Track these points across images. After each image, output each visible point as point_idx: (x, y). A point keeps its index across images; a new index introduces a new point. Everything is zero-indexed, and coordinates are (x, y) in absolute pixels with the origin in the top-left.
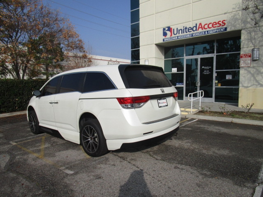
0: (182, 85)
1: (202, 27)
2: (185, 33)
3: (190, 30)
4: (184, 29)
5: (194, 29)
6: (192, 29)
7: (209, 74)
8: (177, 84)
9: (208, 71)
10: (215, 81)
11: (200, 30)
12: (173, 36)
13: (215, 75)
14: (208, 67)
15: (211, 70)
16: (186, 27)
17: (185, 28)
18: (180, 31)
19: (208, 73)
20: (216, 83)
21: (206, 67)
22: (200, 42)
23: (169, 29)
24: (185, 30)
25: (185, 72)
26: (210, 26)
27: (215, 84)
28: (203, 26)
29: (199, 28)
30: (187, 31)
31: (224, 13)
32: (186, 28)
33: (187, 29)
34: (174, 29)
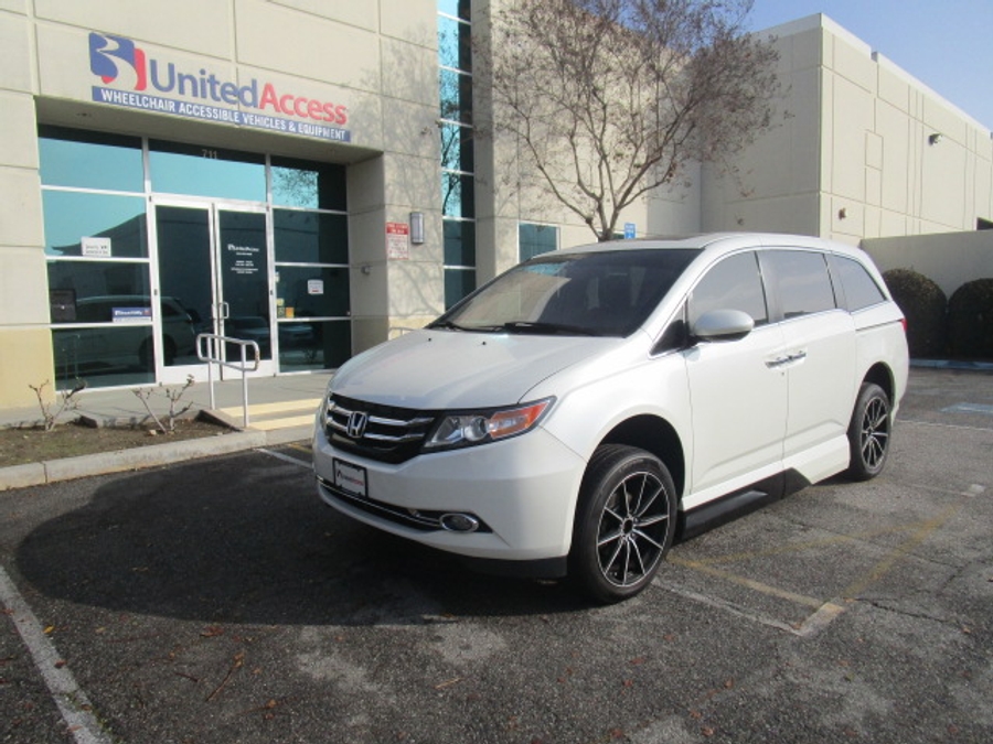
0: (144, 315)
1: (273, 101)
2: (209, 101)
3: (229, 93)
4: (203, 81)
5: (248, 96)
6: (239, 93)
7: (254, 272)
8: (117, 312)
9: (249, 263)
10: (274, 302)
11: (269, 109)
12: (150, 89)
13: (273, 279)
14: (248, 249)
15: (260, 259)
16: (212, 77)
17: (207, 77)
18: (188, 84)
19: (250, 271)
20: (278, 307)
21: (241, 249)
22: (213, 149)
24: (208, 86)
25: (153, 260)
26: (303, 108)
27: (278, 313)
28: (278, 98)
29: (265, 100)
30: (218, 94)
31: (340, 82)
32: (213, 81)
33: (218, 88)
34: (153, 63)
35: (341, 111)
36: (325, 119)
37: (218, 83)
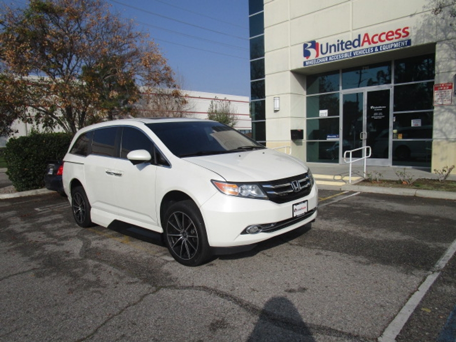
0: (337, 137)
1: (368, 41)
2: (341, 52)
3: (348, 45)
4: (338, 44)
5: (356, 43)
6: (352, 44)
7: (382, 118)
8: (328, 136)
9: (381, 113)
10: (392, 131)
11: (366, 45)
12: (321, 56)
13: (392, 120)
14: (380, 107)
15: (386, 112)
16: (342, 41)
17: (340, 42)
18: (333, 48)
19: (380, 117)
20: (393, 133)
21: (377, 107)
22: (367, 66)
23: (314, 45)
24: (340, 45)
25: (341, 116)
26: (383, 38)
27: (393, 136)
28: (370, 38)
29: (364, 41)
30: (344, 47)
32: (342, 43)
33: (344, 45)
34: (321, 45)
35: (406, 30)
36: (396, 38)
37: (344, 43)
